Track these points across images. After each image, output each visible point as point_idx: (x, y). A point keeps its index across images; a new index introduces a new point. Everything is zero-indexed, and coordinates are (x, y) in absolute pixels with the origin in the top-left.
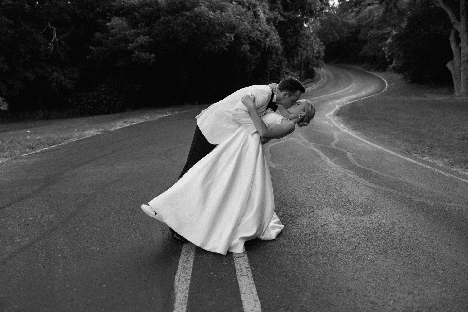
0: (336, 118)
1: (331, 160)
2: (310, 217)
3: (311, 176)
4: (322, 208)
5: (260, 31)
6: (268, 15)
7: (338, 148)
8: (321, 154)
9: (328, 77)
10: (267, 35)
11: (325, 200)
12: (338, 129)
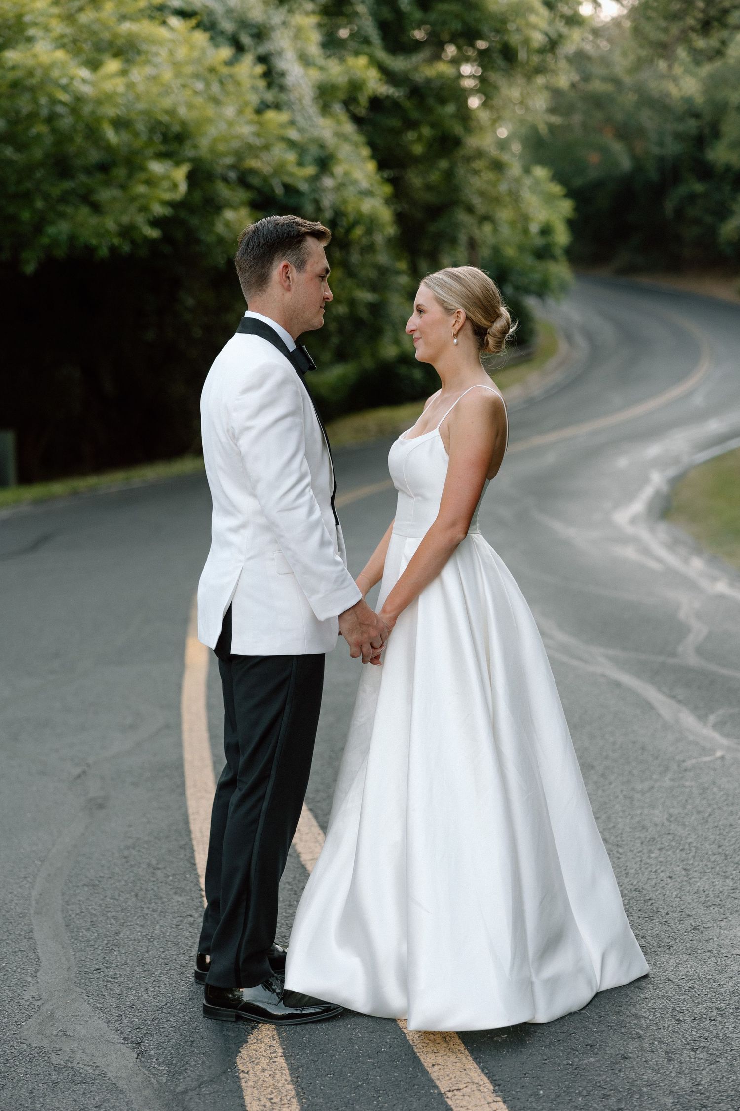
0: (663, 530)
1: (702, 718)
2: (691, 953)
3: (643, 793)
4: (728, 915)
5: (292, 144)
6: (321, 68)
7: (712, 667)
8: (652, 694)
9: (590, 336)
10: (324, 163)
11: (729, 883)
12: (690, 585)
